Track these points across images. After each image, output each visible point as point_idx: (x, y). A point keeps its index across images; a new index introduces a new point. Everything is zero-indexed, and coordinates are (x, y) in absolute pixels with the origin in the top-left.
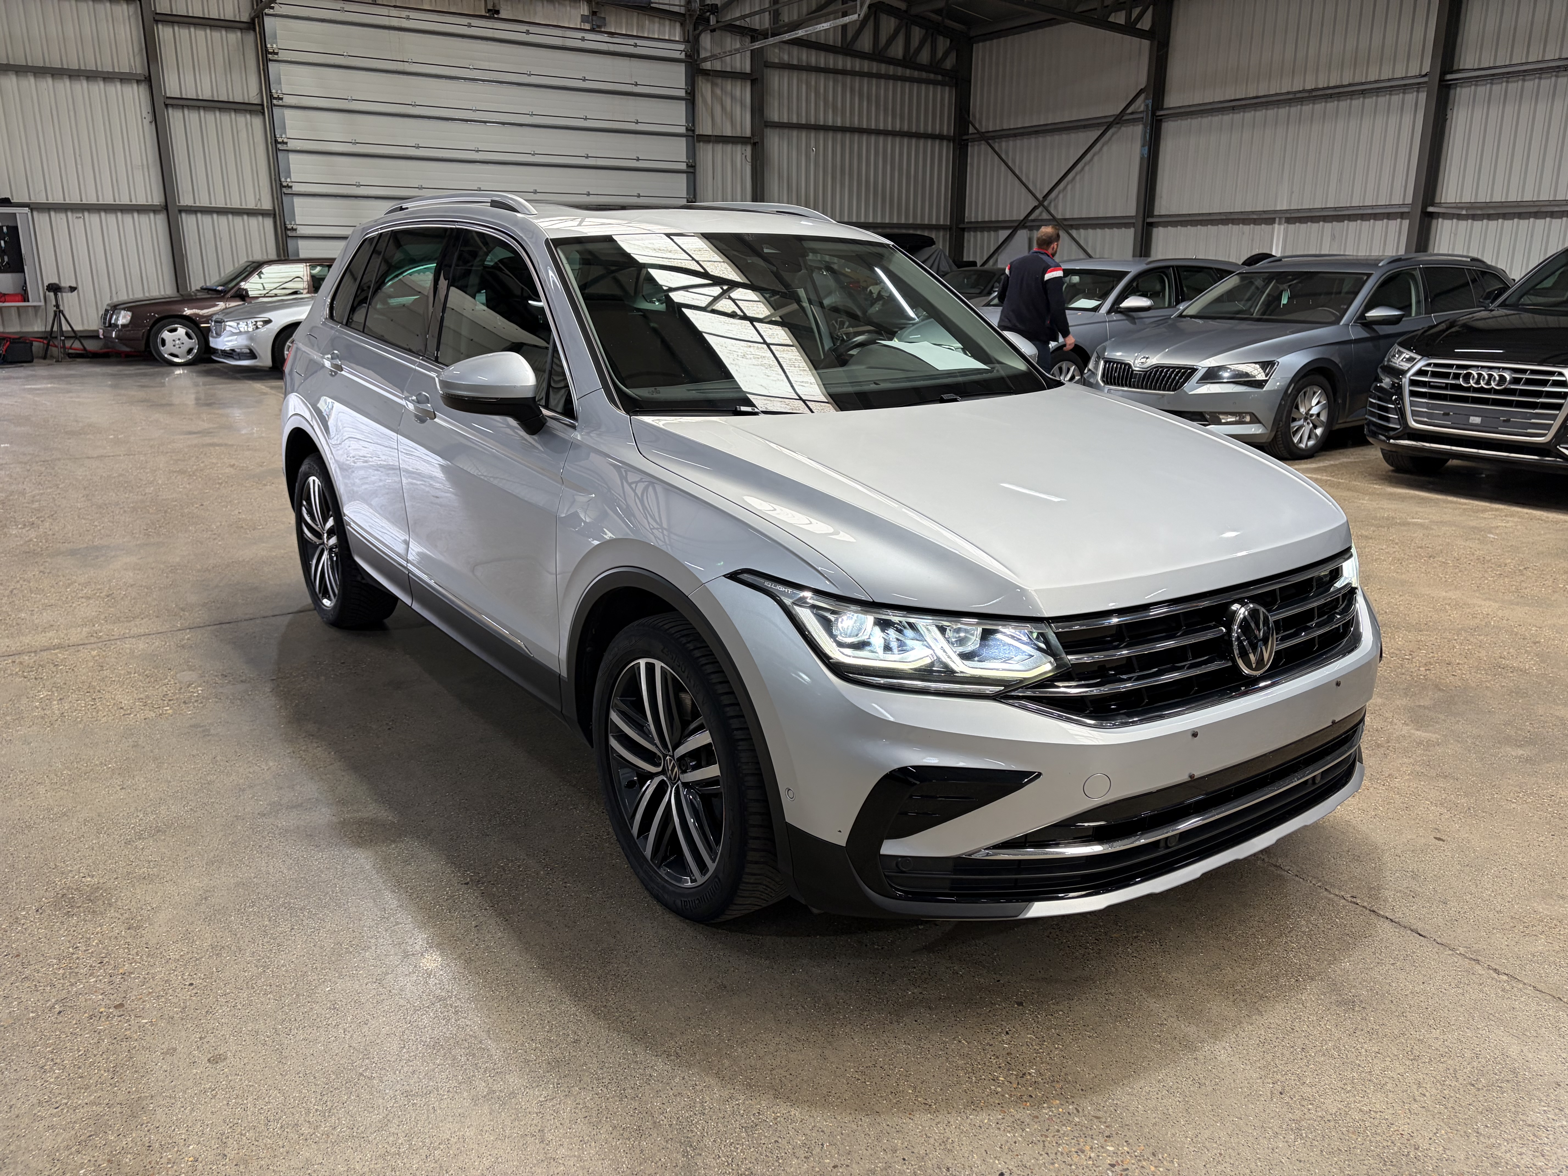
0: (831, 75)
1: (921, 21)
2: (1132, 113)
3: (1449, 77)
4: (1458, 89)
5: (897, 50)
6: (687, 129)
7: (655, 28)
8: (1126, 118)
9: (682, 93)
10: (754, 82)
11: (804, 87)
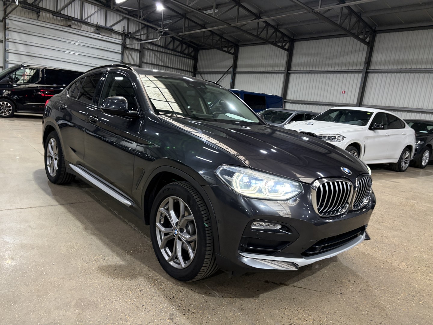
0: (161, 53)
1: (185, 43)
2: (230, 71)
3: (289, 71)
4: (291, 74)
5: (179, 49)
6: (121, 61)
7: (114, 36)
8: (228, 72)
9: (120, 52)
10: (140, 52)
11: (154, 55)
